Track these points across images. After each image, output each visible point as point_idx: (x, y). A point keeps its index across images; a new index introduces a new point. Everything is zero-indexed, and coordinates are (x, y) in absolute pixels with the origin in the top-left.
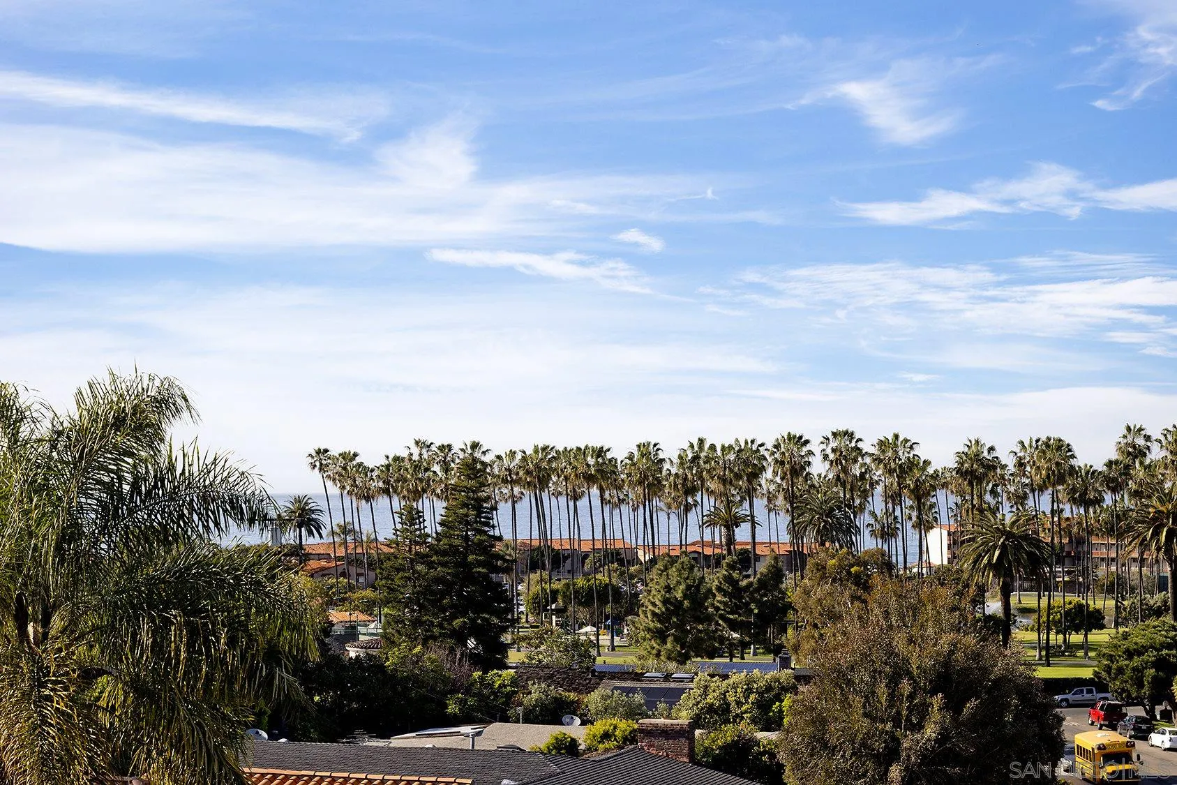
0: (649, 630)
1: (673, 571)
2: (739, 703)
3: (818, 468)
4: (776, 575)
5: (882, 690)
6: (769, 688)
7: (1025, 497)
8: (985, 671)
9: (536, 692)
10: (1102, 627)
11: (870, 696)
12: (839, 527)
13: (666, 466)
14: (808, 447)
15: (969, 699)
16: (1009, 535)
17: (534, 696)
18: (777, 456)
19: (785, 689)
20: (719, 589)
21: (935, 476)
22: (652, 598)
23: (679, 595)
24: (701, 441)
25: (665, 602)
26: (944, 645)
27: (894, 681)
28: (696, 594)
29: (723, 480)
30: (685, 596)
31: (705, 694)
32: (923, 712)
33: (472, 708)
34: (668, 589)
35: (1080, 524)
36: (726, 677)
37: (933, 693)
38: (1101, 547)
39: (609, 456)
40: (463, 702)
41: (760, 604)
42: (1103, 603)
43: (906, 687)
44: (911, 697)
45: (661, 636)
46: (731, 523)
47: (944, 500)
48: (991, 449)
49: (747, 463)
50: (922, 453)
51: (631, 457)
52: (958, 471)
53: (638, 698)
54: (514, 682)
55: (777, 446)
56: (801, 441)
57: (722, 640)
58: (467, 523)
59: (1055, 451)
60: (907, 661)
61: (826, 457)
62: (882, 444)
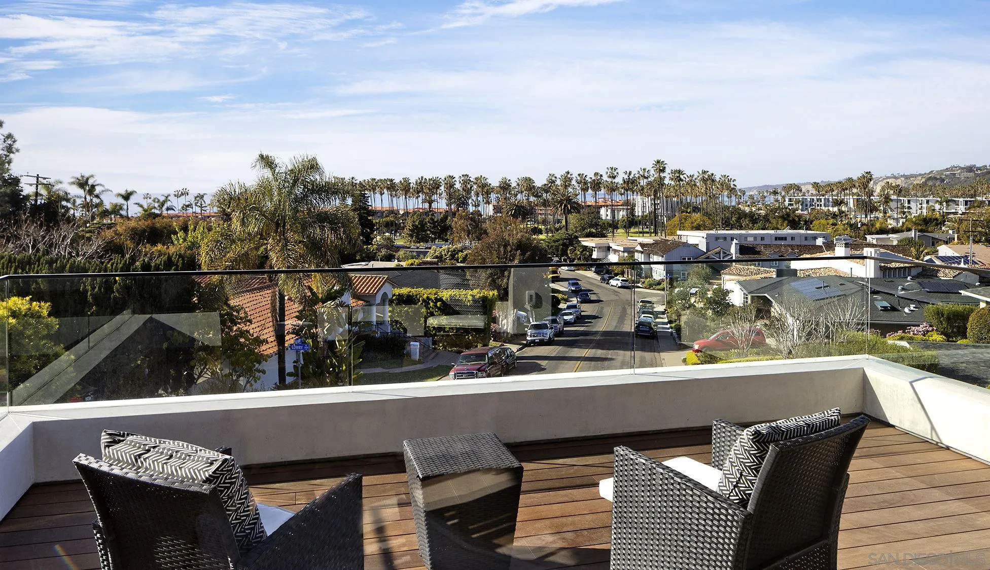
0: (408, 234)
1: (415, 216)
2: (446, 255)
3: (458, 186)
4: (446, 217)
5: (502, 249)
6: (454, 251)
7: (517, 195)
8: (531, 244)
9: (384, 252)
10: (542, 234)
11: (498, 250)
12: (463, 203)
13: (411, 185)
14: (455, 179)
15: (527, 252)
16: (517, 206)
17: (383, 253)
18: (446, 182)
19: (459, 251)
20: (429, 222)
21: (493, 188)
22: (409, 224)
23: (417, 224)
24: (422, 177)
25: (413, 225)
26: (519, 236)
27: (505, 246)
28: (422, 223)
29: (429, 189)
30: (419, 224)
31: (435, 253)
32: (514, 256)
33: (364, 257)
34: (414, 222)
35: (534, 203)
36: (441, 248)
37: (517, 250)
38: (540, 210)
39: (394, 181)
40: (361, 255)
41: (441, 226)
42: (542, 227)
43: (509, 248)
44: (510, 252)
45: (411, 236)
46: (430, 202)
47: (493, 196)
48: (510, 180)
49: (436, 184)
50: (489, 181)
51: (401, 182)
52: (500, 187)
53: (415, 254)
54: (377, 249)
55: (445, 179)
56: (452, 178)
57: (429, 237)
58: (361, 201)
59: (529, 181)
60: (509, 241)
61: (460, 182)
62: (476, 179)
